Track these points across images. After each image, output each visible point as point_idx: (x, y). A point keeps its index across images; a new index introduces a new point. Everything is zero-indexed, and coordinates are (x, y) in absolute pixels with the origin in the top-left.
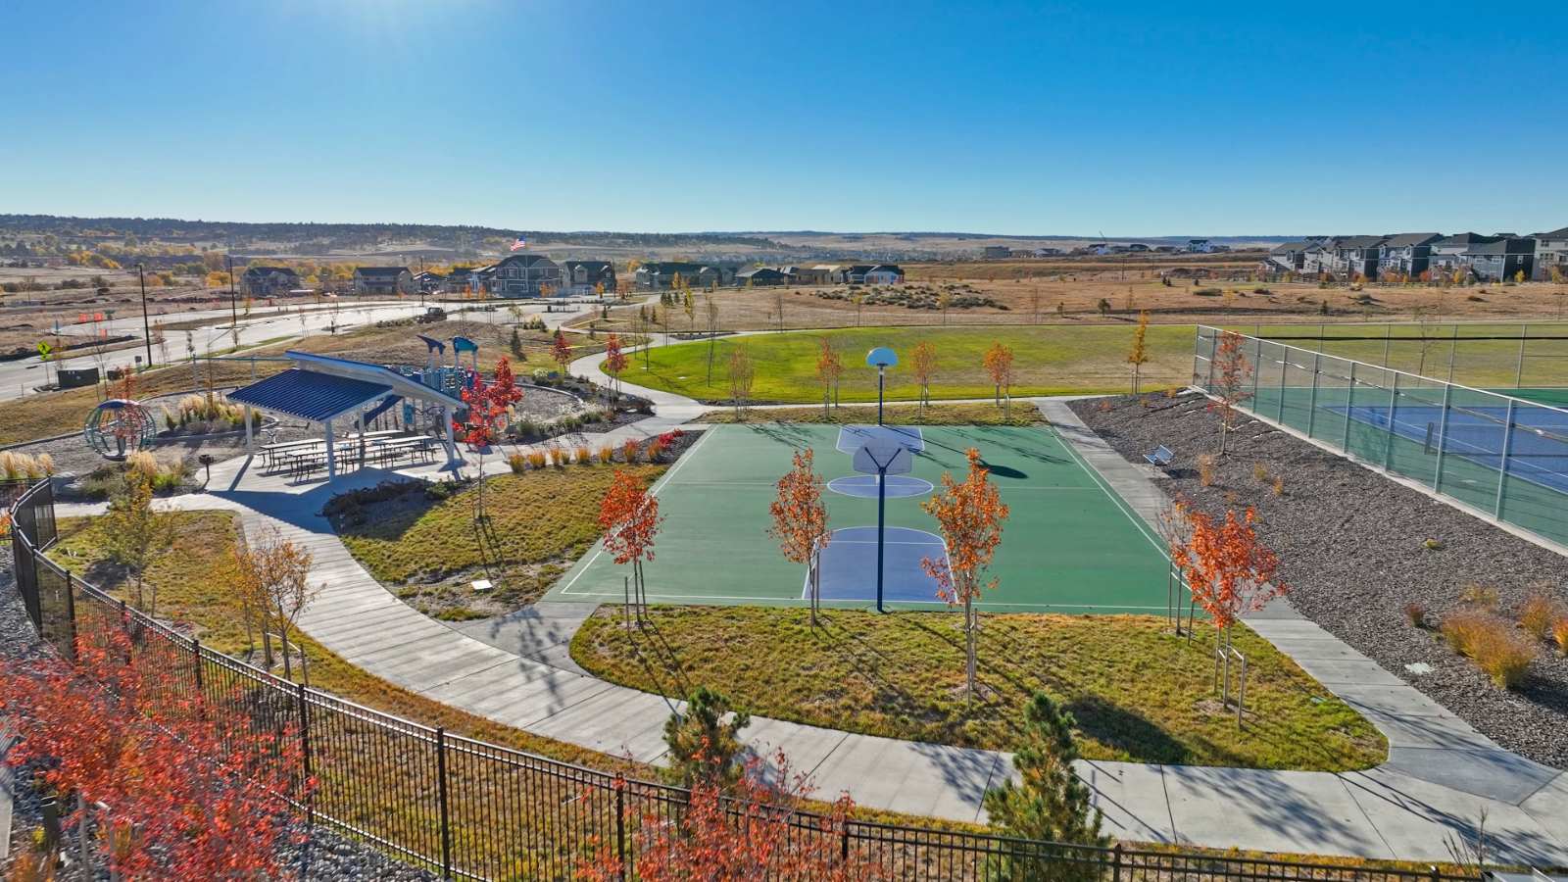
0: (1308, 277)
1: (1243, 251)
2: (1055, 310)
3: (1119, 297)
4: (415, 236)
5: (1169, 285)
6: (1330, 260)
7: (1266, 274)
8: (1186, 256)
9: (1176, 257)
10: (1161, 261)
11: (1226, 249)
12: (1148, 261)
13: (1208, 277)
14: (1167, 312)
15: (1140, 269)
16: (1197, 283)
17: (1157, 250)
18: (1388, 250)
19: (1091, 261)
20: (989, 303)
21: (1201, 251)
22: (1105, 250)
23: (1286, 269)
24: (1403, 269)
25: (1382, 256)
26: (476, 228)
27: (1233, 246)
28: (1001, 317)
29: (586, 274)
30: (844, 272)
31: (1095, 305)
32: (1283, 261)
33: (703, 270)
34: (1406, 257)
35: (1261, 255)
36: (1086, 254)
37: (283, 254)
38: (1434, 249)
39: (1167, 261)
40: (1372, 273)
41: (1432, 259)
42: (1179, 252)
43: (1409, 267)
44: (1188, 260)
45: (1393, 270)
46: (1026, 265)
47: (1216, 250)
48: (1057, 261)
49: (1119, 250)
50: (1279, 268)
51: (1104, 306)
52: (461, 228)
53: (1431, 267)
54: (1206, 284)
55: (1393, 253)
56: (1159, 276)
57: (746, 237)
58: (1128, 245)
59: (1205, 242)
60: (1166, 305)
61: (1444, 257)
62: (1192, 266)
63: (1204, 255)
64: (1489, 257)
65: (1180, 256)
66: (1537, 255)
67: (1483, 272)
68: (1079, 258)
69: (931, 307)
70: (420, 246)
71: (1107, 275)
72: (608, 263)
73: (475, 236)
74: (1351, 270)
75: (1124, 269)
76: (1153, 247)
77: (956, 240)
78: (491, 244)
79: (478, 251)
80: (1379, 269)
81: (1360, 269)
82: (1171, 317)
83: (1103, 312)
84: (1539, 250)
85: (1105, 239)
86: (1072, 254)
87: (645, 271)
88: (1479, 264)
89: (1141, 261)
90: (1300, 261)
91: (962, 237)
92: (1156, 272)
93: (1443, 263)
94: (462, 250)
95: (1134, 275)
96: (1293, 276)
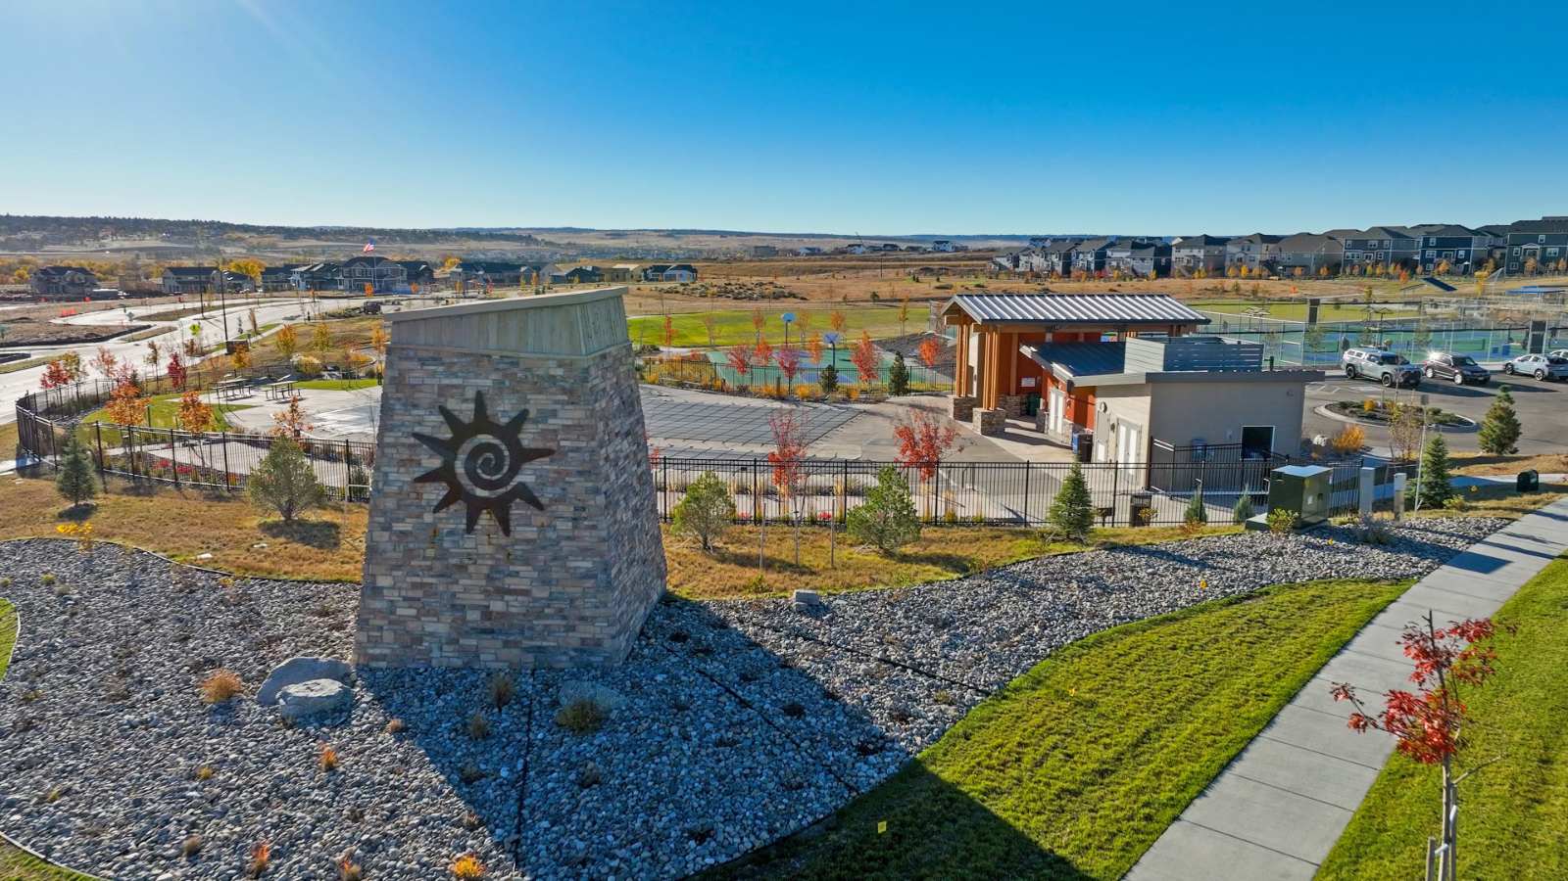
0: (1022, 275)
1: (979, 250)
2: (840, 300)
3: (884, 290)
4: (143, 231)
5: (918, 281)
6: (1038, 261)
7: (991, 273)
8: (930, 256)
9: (921, 256)
10: (911, 260)
11: (965, 249)
12: (900, 260)
13: (946, 274)
14: (917, 300)
15: (894, 267)
16: (938, 280)
17: (906, 250)
18: (1078, 254)
19: (851, 260)
20: (793, 295)
21: (944, 251)
22: (862, 249)
23: (1005, 268)
24: (1088, 269)
25: (1074, 258)
26: (212, 223)
27: (972, 245)
28: (803, 305)
29: (405, 274)
30: (645, 270)
31: (868, 296)
32: (1004, 261)
33: (523, 269)
34: (1090, 259)
35: (988, 255)
36: (845, 253)
37: (70, 254)
38: (1109, 253)
39: (915, 260)
40: (1067, 272)
41: (1107, 260)
42: (925, 251)
43: (1093, 267)
44: (933, 260)
45: (1081, 269)
46: (797, 264)
47: (957, 249)
48: (822, 260)
49: (874, 249)
50: (1001, 267)
51: (875, 297)
52: (195, 223)
53: (1107, 267)
54: (944, 280)
55: (1081, 256)
56: (909, 274)
57: (505, 232)
58: (881, 244)
59: (947, 242)
60: (916, 296)
61: (1115, 259)
62: (935, 265)
63: (946, 254)
64: (1143, 260)
65: (927, 256)
66: (1173, 259)
67: (1139, 270)
68: (839, 257)
69: (750, 298)
70: (150, 242)
71: (868, 273)
72: (425, 263)
73: (213, 232)
74: (1053, 269)
75: (882, 267)
76: (903, 246)
77: (718, 238)
78: (234, 240)
79: (221, 248)
80: (1072, 269)
81: (1059, 269)
82: (920, 304)
83: (875, 301)
84: (1175, 255)
85: (859, 237)
86: (833, 253)
87: (460, 270)
88: (1137, 265)
89: (894, 260)
90: (1016, 261)
91: (723, 234)
92: (907, 270)
93: (1114, 264)
94: (202, 246)
95: (891, 274)
96: (1010, 274)
